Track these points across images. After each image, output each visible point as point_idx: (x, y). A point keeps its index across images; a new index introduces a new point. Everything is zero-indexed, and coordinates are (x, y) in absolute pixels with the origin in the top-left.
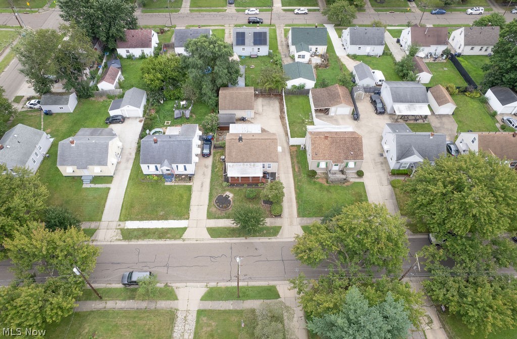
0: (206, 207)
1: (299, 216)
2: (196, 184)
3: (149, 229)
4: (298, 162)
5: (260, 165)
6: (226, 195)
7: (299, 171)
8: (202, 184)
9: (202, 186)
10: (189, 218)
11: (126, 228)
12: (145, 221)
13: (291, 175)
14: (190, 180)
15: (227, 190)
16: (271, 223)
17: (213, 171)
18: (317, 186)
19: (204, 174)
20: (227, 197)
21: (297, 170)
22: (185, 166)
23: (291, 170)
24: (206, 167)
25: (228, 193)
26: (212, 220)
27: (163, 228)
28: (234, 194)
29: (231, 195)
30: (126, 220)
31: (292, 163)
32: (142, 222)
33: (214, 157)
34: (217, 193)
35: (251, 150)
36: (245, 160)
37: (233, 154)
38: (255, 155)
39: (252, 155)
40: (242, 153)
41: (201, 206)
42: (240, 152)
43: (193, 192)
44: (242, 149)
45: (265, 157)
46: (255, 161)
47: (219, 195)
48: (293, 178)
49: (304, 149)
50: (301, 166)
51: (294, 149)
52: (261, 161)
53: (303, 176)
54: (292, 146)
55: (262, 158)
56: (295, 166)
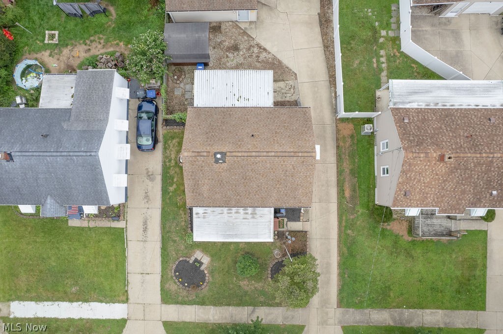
0: (157, 279)
1: (340, 304)
2: (132, 226)
3: (56, 320)
4: (353, 172)
5: (268, 213)
6: (196, 260)
7: (352, 197)
8: (145, 223)
9: (145, 229)
10: (127, 299)
11: (12, 316)
12: (46, 303)
13: (334, 207)
15: (198, 247)
16: (285, 318)
17: (165, 191)
18: (388, 243)
19: (147, 197)
20: (198, 266)
21: (347, 194)
23: (334, 192)
24: (150, 176)
25: (198, 255)
26: (171, 306)
27: (81, 319)
29: (205, 260)
30: (9, 300)
32: (41, 304)
33: (165, 148)
35: (246, 181)
36: (233, 203)
37: (205, 189)
38: (257, 192)
39: (250, 193)
40: (226, 187)
41: (147, 275)
42: (220, 185)
43: (129, 243)
44: (224, 178)
45: (280, 197)
46: (257, 204)
47: (180, 259)
48: (338, 215)
49: (370, 134)
50: (357, 184)
51: (347, 130)
52: (271, 204)
53: (360, 213)
54: (343, 121)
55: (273, 198)
56: (344, 181)
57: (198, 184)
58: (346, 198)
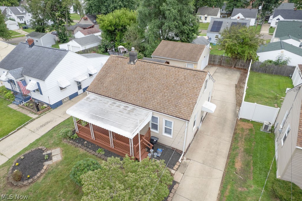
2: (39, 120)
8: (48, 123)
22: (38, 84)
25: (56, 151)
28: (65, 159)
29: (56, 158)
31: (233, 148)
35: (141, 81)
37: (108, 80)
38: (145, 91)
39: (138, 91)
40: (124, 82)
42: (121, 79)
43: (23, 129)
44: (127, 75)
45: (163, 102)
46: (138, 103)
47: (39, 147)
48: (222, 183)
49: (270, 132)
50: (252, 162)
51: (246, 126)
52: (151, 107)
53: (252, 189)
54: (243, 121)
55: (156, 101)
56: (236, 155)
57: (106, 76)
58: (236, 169)
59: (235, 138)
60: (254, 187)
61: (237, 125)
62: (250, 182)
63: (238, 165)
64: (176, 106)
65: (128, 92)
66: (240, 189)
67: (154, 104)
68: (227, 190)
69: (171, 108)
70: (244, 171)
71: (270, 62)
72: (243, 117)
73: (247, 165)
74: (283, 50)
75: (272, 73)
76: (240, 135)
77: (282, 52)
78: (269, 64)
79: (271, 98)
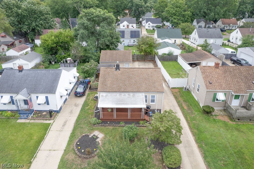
0: (61, 153)
2: (56, 123)
4: (185, 101)
5: (142, 96)
6: (94, 135)
8: (65, 122)
9: (64, 125)
13: (180, 114)
14: (51, 116)
15: (97, 129)
19: (71, 112)
20: (95, 138)
22: (47, 98)
23: (178, 109)
24: (76, 105)
25: (96, 133)
28: (106, 134)
29: (100, 136)
31: (178, 102)
33: (88, 97)
34: (81, 133)
35: (129, 79)
36: (123, 90)
37: (108, 83)
38: (135, 84)
39: (131, 84)
40: (119, 82)
41: (54, 151)
42: (117, 81)
43: (50, 132)
44: (119, 77)
45: (147, 87)
46: (135, 91)
47: (83, 135)
48: (184, 117)
49: (187, 90)
50: (189, 104)
51: (177, 90)
52: (143, 91)
53: (196, 114)
54: (173, 89)
55: (143, 87)
56: (182, 104)
57: (106, 80)
58: (186, 109)
59: (176, 98)
60: (196, 113)
61: (172, 91)
62: (194, 112)
63: (185, 108)
64: (155, 87)
65: (126, 86)
66: (192, 116)
67: (143, 89)
68: (188, 118)
69: (153, 89)
70: (189, 109)
71: (165, 54)
72: (172, 87)
73: (189, 106)
74: (169, 47)
75: (167, 60)
76: (177, 95)
77: (169, 48)
78: (165, 55)
79: (176, 74)
